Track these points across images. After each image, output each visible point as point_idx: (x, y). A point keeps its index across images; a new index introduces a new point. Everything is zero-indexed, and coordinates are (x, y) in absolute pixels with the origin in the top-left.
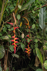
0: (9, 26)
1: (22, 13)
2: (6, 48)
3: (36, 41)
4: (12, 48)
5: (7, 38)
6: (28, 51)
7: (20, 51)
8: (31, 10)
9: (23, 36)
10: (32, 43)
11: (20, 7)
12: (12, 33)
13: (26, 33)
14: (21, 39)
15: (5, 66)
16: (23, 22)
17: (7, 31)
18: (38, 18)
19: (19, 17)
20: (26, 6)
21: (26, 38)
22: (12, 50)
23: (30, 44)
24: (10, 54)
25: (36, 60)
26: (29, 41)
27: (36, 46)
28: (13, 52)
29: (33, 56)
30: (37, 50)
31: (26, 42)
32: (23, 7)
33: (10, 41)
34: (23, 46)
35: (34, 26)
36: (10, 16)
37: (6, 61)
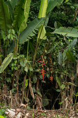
0: (39, 64)
1: (47, 55)
2: (38, 77)
3: (56, 72)
4: (41, 77)
5: (38, 70)
6: (51, 78)
7: (46, 79)
8: (53, 53)
9: (48, 69)
10: (54, 73)
11: (46, 51)
12: (41, 68)
13: (50, 67)
14: (47, 71)
15: (37, 88)
16: (48, 61)
17: (38, 66)
18: (57, 58)
19: (45, 58)
20: (50, 50)
21: (50, 71)
22: (42, 78)
23: (53, 74)
24: (40, 81)
25: (56, 84)
26: (52, 72)
27: (56, 75)
28: (42, 79)
29: (54, 81)
30: (57, 78)
31: (50, 73)
32: (48, 51)
33: (40, 73)
34: (48, 76)
35: (55, 63)
36: (40, 57)
37: (37, 85)
